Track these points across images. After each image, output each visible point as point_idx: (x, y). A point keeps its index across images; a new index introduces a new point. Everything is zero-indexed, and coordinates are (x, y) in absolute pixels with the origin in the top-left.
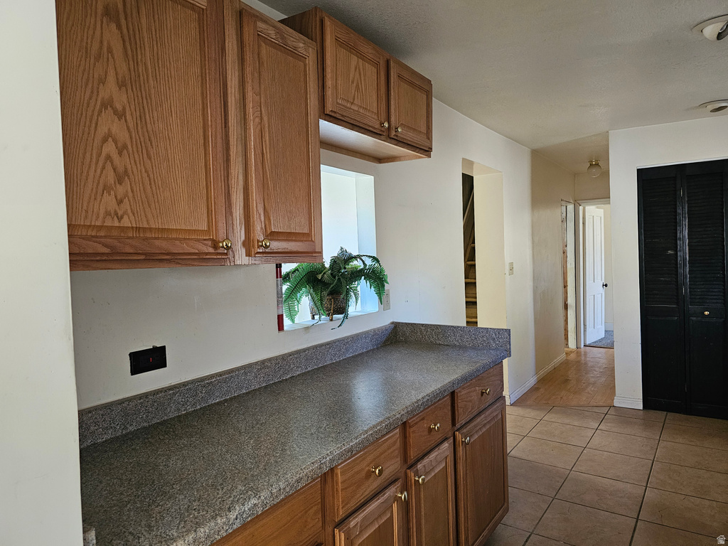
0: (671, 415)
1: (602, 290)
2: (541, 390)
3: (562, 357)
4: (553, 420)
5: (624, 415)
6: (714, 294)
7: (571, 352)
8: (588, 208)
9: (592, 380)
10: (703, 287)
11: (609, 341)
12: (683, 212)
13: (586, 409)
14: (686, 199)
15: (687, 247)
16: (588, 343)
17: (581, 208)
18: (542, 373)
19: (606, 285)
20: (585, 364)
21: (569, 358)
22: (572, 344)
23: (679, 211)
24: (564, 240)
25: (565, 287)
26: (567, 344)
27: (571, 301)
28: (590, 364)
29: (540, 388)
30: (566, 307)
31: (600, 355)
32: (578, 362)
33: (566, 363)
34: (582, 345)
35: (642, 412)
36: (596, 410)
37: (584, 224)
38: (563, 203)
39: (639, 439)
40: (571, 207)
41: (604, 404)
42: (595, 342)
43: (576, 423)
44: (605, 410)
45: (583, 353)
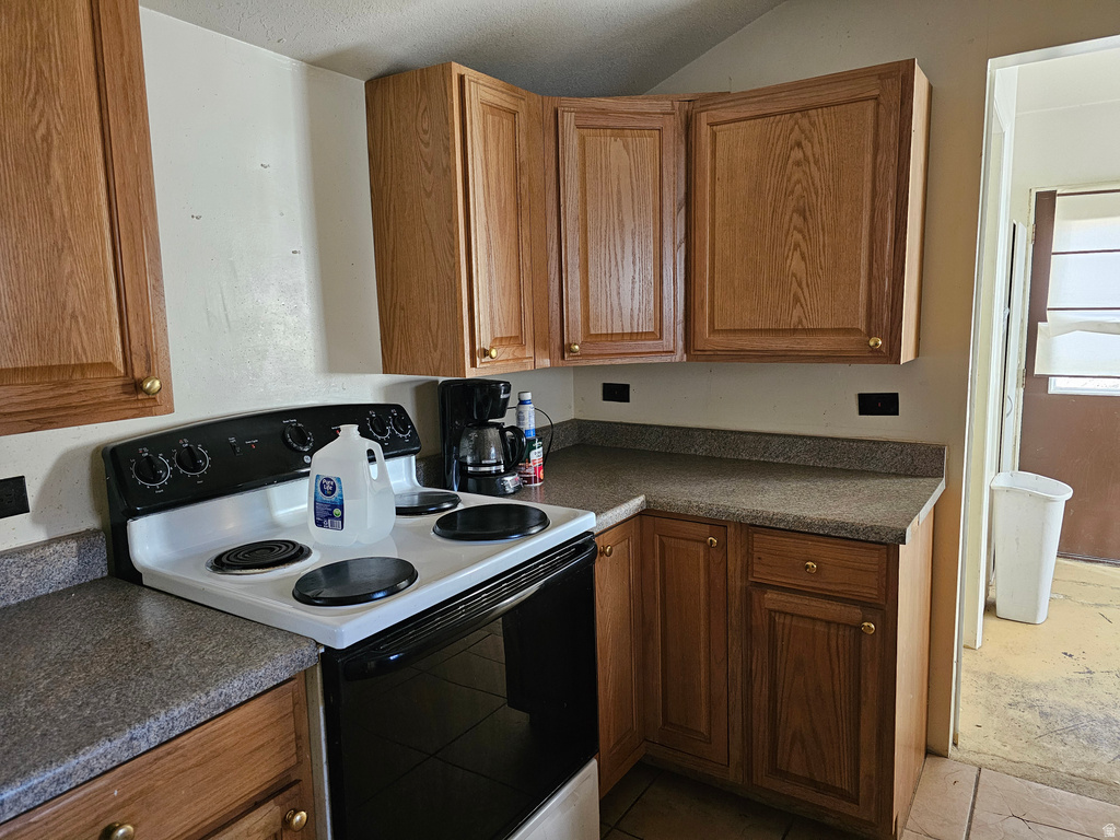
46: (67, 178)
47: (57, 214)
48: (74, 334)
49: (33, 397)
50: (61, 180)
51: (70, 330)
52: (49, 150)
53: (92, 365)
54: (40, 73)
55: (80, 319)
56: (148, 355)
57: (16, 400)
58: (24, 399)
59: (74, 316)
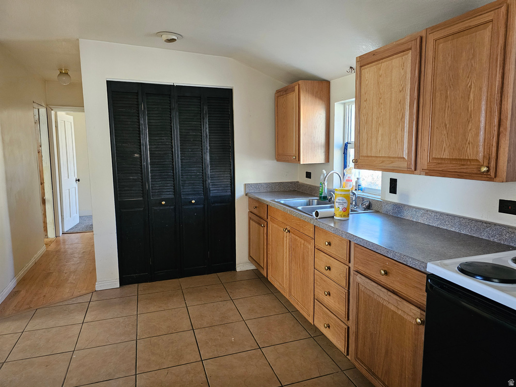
0: (142, 286)
1: (75, 185)
2: (22, 293)
3: (43, 249)
4: (37, 327)
5: (105, 298)
6: (168, 187)
7: (51, 242)
8: (59, 113)
9: (73, 268)
10: (160, 183)
11: (83, 226)
12: (144, 122)
13: (70, 302)
14: (146, 113)
15: (148, 151)
16: (66, 230)
17: (53, 112)
18: (22, 273)
19: (79, 180)
20: (65, 252)
21: (49, 249)
22: (51, 234)
23: (142, 122)
24: (38, 140)
25: (42, 183)
26: (46, 235)
27: (48, 196)
28: (70, 251)
29: (20, 291)
30: (44, 202)
31: (76, 241)
32: (58, 252)
33: (46, 255)
34: (61, 233)
35: (119, 289)
36: (80, 300)
37: (57, 127)
38: (35, 105)
39: (121, 320)
40: (43, 111)
41: (87, 292)
42: (72, 229)
43: (62, 323)
44: (88, 298)
45: (62, 241)
46: (474, 98)
47: (470, 110)
48: (468, 149)
49: (454, 168)
50: (472, 99)
51: (467, 147)
52: (471, 90)
53: (472, 160)
54: (472, 65)
55: (471, 144)
56: (489, 158)
57: (450, 168)
58: (452, 168)
59: (469, 143)
